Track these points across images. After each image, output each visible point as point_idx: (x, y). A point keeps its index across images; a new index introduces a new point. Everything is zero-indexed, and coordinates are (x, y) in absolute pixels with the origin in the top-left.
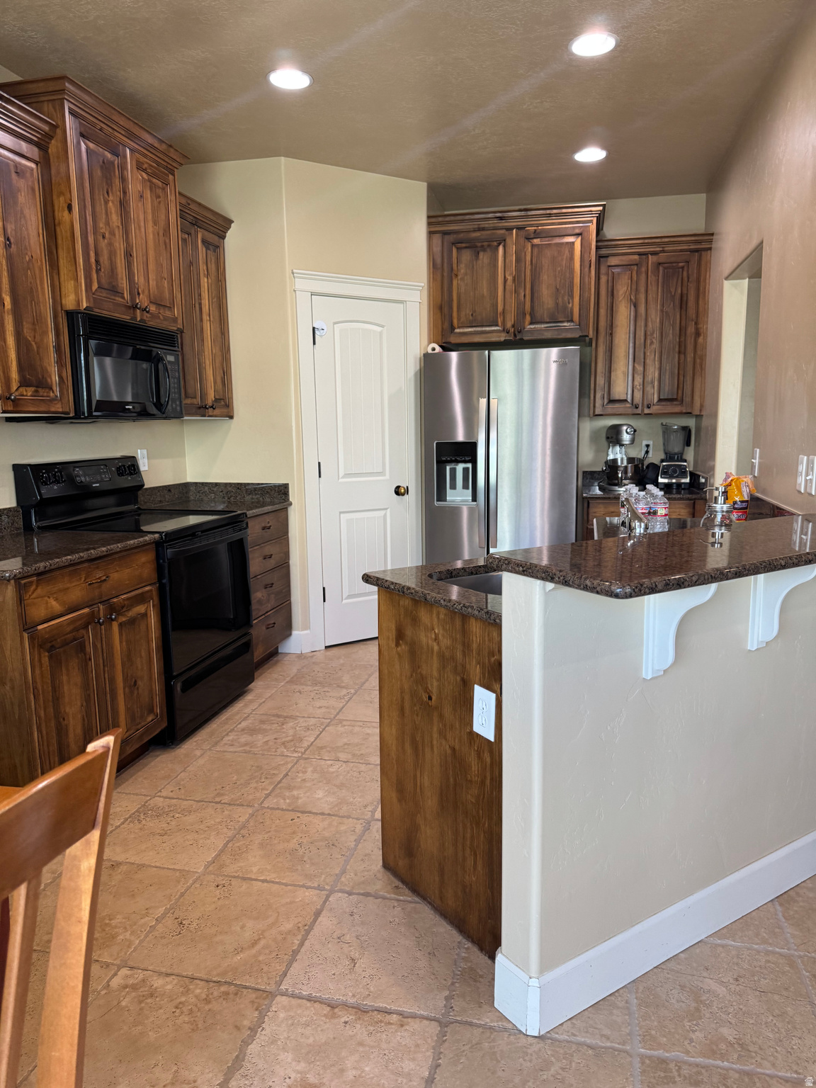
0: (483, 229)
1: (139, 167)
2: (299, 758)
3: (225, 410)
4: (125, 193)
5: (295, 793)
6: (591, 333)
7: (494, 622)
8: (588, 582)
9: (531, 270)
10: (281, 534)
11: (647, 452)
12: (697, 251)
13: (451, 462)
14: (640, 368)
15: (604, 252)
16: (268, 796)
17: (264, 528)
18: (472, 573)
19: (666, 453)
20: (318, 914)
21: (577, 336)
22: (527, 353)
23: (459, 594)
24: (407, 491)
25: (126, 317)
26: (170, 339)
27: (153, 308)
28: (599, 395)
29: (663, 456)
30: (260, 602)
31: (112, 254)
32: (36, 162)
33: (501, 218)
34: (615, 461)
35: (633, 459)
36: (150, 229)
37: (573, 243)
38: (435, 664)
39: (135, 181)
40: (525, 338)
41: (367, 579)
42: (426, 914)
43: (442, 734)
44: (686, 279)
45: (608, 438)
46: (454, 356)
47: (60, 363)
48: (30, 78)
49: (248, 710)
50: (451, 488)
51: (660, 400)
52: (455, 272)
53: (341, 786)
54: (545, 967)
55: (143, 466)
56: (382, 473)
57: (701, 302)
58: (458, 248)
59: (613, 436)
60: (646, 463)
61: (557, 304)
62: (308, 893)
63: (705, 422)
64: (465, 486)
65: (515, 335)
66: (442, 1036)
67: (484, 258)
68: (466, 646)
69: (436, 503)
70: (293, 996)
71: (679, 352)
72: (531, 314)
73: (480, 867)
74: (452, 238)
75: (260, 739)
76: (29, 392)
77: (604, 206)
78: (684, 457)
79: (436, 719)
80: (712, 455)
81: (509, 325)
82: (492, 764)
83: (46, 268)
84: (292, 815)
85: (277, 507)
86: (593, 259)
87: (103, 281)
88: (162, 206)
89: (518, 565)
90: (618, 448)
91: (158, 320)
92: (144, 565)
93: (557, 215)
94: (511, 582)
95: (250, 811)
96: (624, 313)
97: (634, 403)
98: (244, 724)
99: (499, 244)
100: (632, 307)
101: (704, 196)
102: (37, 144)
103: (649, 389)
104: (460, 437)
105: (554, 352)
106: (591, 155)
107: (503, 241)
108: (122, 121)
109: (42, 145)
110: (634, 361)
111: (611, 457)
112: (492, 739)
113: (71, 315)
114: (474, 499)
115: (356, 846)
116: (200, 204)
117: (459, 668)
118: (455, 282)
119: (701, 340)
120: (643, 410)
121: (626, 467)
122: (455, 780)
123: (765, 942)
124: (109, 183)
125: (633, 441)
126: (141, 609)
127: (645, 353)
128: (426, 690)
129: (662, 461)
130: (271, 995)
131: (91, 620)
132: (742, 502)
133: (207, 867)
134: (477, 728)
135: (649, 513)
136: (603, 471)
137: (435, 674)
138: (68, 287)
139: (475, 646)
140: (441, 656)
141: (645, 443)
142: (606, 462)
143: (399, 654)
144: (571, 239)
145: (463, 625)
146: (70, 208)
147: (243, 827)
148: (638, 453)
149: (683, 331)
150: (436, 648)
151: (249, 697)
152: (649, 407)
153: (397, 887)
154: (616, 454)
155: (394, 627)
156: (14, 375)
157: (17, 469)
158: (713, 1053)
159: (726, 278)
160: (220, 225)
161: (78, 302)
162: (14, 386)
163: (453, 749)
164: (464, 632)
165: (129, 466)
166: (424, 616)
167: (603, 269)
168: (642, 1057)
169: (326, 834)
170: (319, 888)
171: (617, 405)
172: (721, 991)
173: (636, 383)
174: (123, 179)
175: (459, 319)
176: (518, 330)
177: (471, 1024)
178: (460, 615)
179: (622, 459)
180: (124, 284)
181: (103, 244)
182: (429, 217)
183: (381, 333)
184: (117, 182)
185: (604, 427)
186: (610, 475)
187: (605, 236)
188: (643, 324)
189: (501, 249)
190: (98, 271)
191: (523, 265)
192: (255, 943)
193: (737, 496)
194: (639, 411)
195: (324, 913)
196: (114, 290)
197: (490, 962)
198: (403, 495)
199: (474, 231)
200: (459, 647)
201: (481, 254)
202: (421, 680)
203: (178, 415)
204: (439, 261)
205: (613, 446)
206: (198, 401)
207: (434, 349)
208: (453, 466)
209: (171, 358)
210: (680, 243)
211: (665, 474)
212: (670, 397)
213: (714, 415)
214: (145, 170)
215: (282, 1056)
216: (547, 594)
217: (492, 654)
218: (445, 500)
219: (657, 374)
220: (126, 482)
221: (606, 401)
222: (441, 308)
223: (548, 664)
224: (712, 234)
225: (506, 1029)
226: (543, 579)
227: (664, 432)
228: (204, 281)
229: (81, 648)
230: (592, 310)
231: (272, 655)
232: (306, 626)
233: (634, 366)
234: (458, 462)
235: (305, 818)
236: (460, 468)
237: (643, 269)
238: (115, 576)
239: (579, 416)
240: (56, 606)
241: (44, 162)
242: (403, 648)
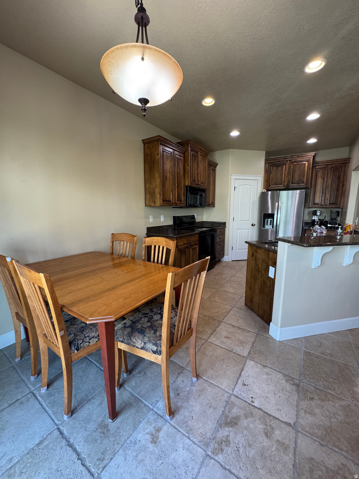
0: (280, 161)
1: (201, 155)
2: (226, 282)
3: (213, 205)
4: (198, 161)
5: (225, 288)
6: (309, 186)
7: (275, 252)
8: (298, 243)
9: (293, 171)
10: (223, 234)
11: (325, 218)
12: (345, 163)
13: (267, 218)
14: (324, 195)
15: (315, 165)
16: (219, 288)
17: (220, 232)
18: (271, 243)
19: (331, 218)
20: (230, 310)
21: (305, 187)
22: (291, 192)
23: (268, 246)
24: (255, 225)
25: (196, 187)
26: (204, 191)
27: (201, 184)
28: (311, 202)
29: (330, 219)
30: (218, 248)
31: (195, 174)
32: (183, 157)
33: (285, 158)
34: (315, 220)
35: (320, 219)
36: (202, 168)
37: (305, 163)
38: (261, 261)
39: (200, 158)
40: (290, 188)
41: (246, 242)
42: (254, 315)
43: (261, 277)
44: (340, 171)
45: (313, 214)
46: (270, 192)
47: (184, 196)
48: (184, 141)
49: (214, 271)
50: (266, 225)
51: (330, 204)
52: (271, 172)
53: (236, 289)
54: (281, 327)
55: (196, 217)
56: (249, 220)
57: (345, 177)
58: (273, 167)
59: (315, 213)
60: (324, 221)
61: (300, 179)
62: (228, 306)
63: (344, 210)
64: (270, 224)
65: (287, 187)
66: (257, 336)
67: (280, 168)
68: (269, 258)
69: (262, 228)
70: (225, 323)
71: (337, 191)
72: (292, 182)
73: (268, 305)
74: (271, 164)
75: (217, 277)
76: (178, 202)
77: (315, 153)
78: (337, 219)
79: (260, 274)
80: (345, 219)
81: (285, 184)
82: (273, 283)
83: (183, 178)
84: (224, 292)
85: (223, 227)
86: (311, 167)
87: (193, 179)
88: (205, 163)
89: (282, 240)
90: (316, 216)
91: (202, 187)
92: (196, 238)
93: (301, 156)
94: (280, 243)
95: (216, 290)
96: (320, 181)
97: (322, 204)
98: (214, 274)
99: (284, 165)
100: (323, 179)
101: (349, 147)
102: (183, 154)
103: (326, 201)
104: (270, 212)
105: (298, 191)
106: (312, 141)
107: (285, 164)
108: (199, 147)
109: (184, 154)
110: (322, 193)
111: (313, 218)
112: (273, 278)
113: (187, 187)
114: (273, 227)
115: (239, 300)
116: (212, 161)
117: (267, 262)
118: (271, 175)
119: (344, 187)
120: (324, 206)
121: (318, 221)
122: (263, 287)
123: (342, 337)
124: (195, 159)
125: (320, 215)
126: (195, 246)
127: (326, 191)
128: (258, 267)
129: (329, 220)
130: (221, 322)
131: (187, 247)
132: (350, 231)
133: (207, 298)
134: (269, 275)
135: (321, 233)
136: (311, 222)
137: (261, 263)
138: (187, 181)
139: (270, 258)
140: (262, 260)
141: (324, 215)
142: (312, 220)
143: (252, 259)
144: (305, 162)
145: (268, 253)
146: (188, 166)
147: (215, 292)
148: (321, 218)
149: (338, 185)
150: (261, 258)
151: (215, 269)
152: (326, 205)
153: (248, 309)
154: (315, 218)
155: (251, 253)
156: (176, 199)
157: (174, 217)
158: (323, 354)
159: (353, 171)
160: (215, 165)
161: (188, 184)
162: (176, 201)
163: (264, 280)
164: (268, 254)
165: (193, 217)
166: (259, 251)
167: (314, 169)
168: (304, 351)
169: (232, 297)
170: (231, 306)
171: (316, 205)
172: (328, 344)
173: (322, 199)
174: (198, 158)
175: (272, 183)
176: (288, 185)
177: (263, 336)
178: (268, 250)
179: (317, 219)
180: (196, 180)
181: (193, 172)
182: (265, 159)
183: (251, 187)
184: (197, 159)
185: (312, 211)
186: (313, 223)
187: (315, 160)
188: (326, 183)
189: (284, 166)
190: (192, 178)
191: (290, 170)
192: (218, 313)
193: (349, 229)
194: (323, 206)
195: (232, 311)
196: (195, 181)
197: (269, 326)
198: (254, 226)
199: (277, 162)
200: (267, 258)
201: (279, 168)
202: (257, 265)
203: (204, 207)
204: (267, 170)
205: (314, 216)
206: (208, 204)
207: (264, 191)
208: (267, 219)
209: (204, 195)
210: (339, 161)
211: (330, 224)
212: (333, 203)
213: (347, 208)
214: (202, 156)
215: (223, 331)
216: (289, 246)
217: (275, 259)
218: (265, 228)
219: (329, 197)
220: (193, 220)
221: (313, 204)
222: (267, 181)
223: (288, 261)
224: (350, 158)
225: (271, 338)
226: (288, 243)
227: (331, 212)
228: (211, 178)
229: (185, 252)
230: (310, 180)
231: (219, 261)
232: (228, 255)
233: (322, 195)
234: (269, 218)
235: (228, 293)
236: (269, 220)
237: (327, 169)
238: (192, 239)
239: (304, 207)
240: (182, 243)
241: (184, 157)
242: (253, 258)
